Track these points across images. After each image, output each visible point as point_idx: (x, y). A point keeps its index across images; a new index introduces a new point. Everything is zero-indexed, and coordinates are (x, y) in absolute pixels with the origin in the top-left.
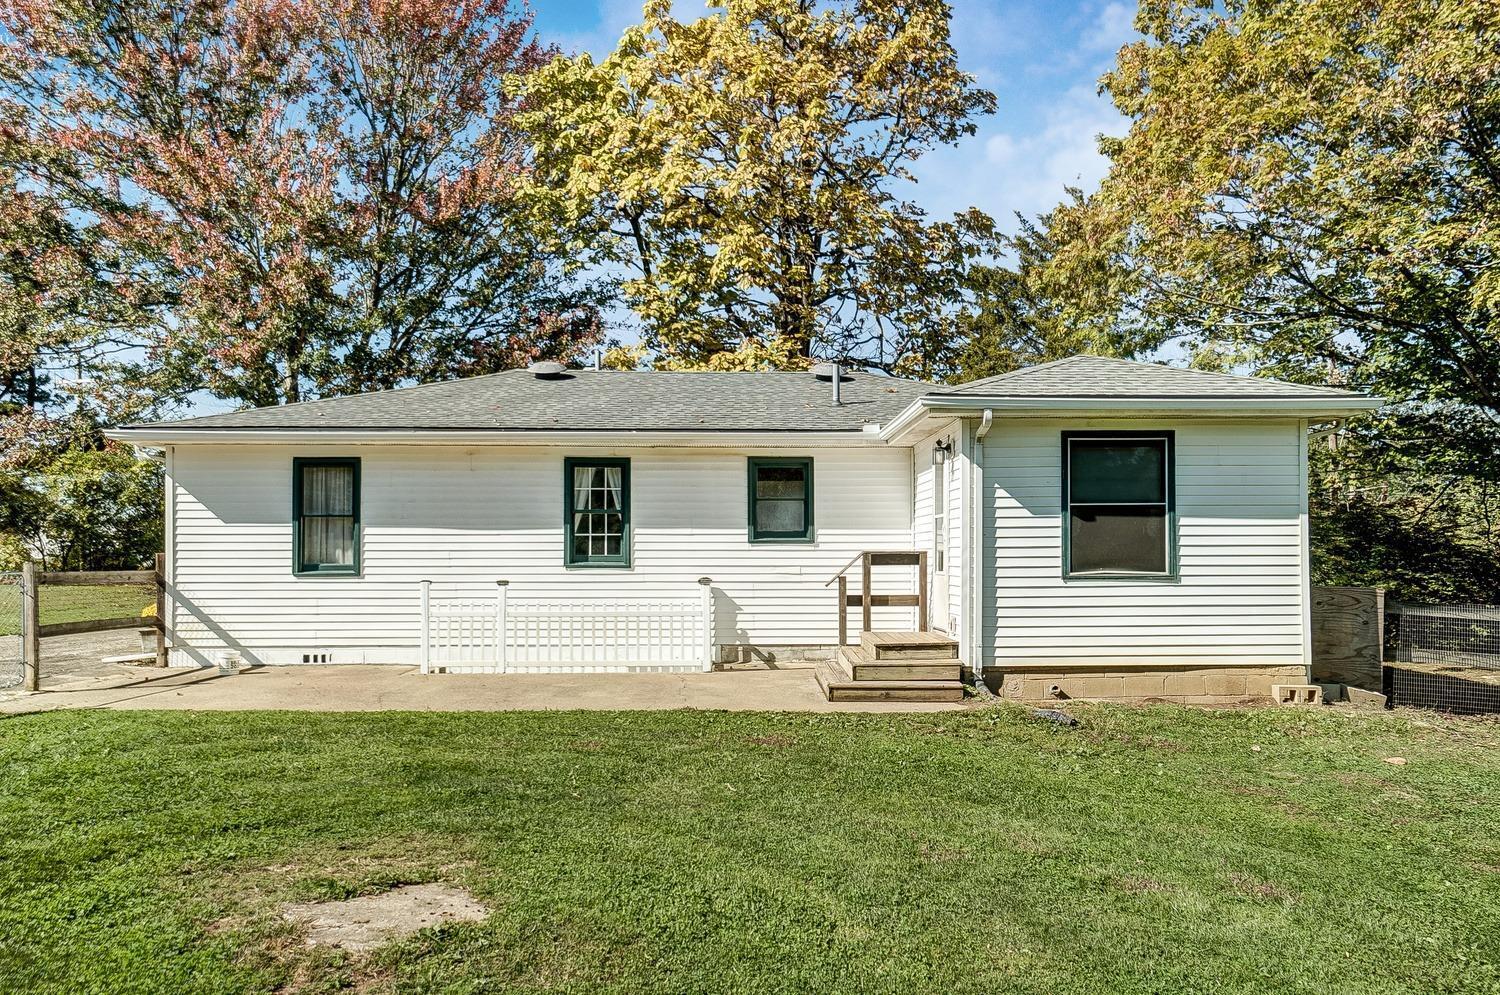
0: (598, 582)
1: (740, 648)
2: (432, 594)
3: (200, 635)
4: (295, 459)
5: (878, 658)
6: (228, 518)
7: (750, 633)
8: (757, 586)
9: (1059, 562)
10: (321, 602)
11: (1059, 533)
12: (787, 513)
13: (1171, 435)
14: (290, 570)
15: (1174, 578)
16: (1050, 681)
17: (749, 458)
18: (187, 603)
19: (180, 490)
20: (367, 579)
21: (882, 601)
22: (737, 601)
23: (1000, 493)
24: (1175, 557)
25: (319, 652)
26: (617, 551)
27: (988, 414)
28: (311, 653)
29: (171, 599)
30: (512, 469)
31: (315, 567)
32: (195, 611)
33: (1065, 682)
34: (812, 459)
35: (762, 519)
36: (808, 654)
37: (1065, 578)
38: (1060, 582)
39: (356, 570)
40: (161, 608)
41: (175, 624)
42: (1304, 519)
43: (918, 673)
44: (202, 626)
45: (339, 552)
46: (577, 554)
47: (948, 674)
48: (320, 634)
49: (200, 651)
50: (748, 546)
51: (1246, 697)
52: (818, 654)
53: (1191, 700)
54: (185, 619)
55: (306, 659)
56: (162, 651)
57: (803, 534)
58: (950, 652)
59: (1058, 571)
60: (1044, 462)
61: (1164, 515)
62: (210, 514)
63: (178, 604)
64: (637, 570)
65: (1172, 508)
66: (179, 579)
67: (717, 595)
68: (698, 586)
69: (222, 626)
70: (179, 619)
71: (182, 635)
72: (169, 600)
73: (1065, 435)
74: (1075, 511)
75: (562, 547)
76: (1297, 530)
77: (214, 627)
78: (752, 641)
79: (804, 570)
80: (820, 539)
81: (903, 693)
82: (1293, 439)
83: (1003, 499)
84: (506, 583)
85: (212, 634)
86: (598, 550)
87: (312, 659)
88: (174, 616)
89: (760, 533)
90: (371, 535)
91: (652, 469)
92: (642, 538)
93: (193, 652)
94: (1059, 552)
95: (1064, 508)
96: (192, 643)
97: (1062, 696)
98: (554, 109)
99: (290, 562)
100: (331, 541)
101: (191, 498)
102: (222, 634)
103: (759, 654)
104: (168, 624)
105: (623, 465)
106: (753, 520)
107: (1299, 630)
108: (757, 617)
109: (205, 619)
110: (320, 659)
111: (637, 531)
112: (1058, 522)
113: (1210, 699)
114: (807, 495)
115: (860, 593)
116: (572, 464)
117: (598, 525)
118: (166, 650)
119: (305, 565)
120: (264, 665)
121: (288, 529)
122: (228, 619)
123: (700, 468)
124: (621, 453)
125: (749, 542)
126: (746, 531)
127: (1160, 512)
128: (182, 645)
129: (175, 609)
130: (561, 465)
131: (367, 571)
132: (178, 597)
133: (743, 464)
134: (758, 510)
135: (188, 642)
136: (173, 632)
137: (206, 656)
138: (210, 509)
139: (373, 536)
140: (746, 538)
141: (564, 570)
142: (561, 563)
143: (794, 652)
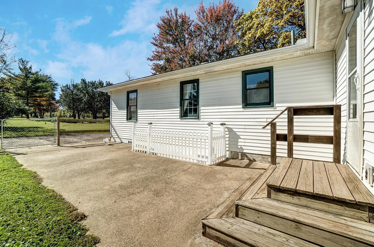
1: (240, 154)
4: (127, 92)
6: (119, 108)
7: (244, 148)
10: (131, 128)
12: (262, 94)
14: (126, 120)
17: (243, 72)
18: (113, 127)
19: (112, 101)
20: (138, 122)
22: (238, 133)
26: (196, 113)
30: (167, 88)
31: (131, 119)
34: (272, 67)
39: (136, 120)
41: (111, 132)
46: (184, 114)
48: (131, 136)
50: (242, 110)
54: (113, 130)
57: (269, 103)
62: (116, 107)
64: (201, 120)
66: (112, 121)
67: (230, 130)
68: (220, 126)
75: (179, 112)
77: (116, 133)
78: (245, 151)
80: (277, 105)
84: (151, 123)
86: (191, 113)
87: (130, 142)
89: (248, 104)
91: (206, 82)
92: (203, 110)
96: (113, 136)
99: (126, 118)
101: (114, 103)
102: (117, 135)
103: (247, 156)
105: (197, 82)
106: (245, 98)
108: (246, 141)
111: (202, 108)
114: (270, 85)
115: (286, 132)
116: (182, 84)
118: (110, 137)
119: (129, 118)
120: (123, 143)
122: (118, 131)
123: (223, 79)
124: (196, 78)
125: (243, 108)
126: (241, 103)
129: (111, 128)
130: (179, 85)
131: (138, 120)
132: (112, 125)
133: (241, 75)
134: (248, 94)
137: (115, 139)
138: (116, 105)
140: (241, 106)
141: (179, 120)
142: (179, 117)
143: (263, 158)
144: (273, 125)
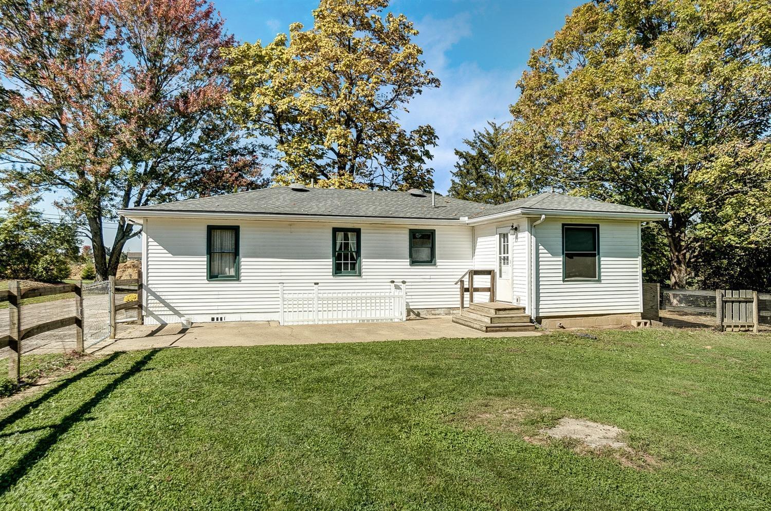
0: (347, 282)
2: (285, 288)
3: (160, 309)
4: (208, 226)
5: (496, 314)
6: (174, 254)
7: (410, 304)
8: (413, 284)
9: (561, 275)
10: (220, 293)
11: (561, 263)
12: (424, 253)
13: (598, 226)
14: (205, 278)
15: (599, 281)
16: (558, 322)
17: (410, 230)
18: (153, 294)
19: (150, 240)
20: (242, 282)
21: (477, 290)
23: (541, 247)
24: (600, 273)
25: (219, 316)
26: (354, 269)
27: (543, 217)
28: (215, 316)
29: (145, 292)
30: (309, 232)
31: (217, 277)
32: (158, 297)
33: (563, 322)
34: (435, 230)
35: (414, 256)
36: (433, 312)
37: (564, 281)
38: (562, 282)
39: (237, 277)
40: (140, 297)
41: (147, 304)
42: (640, 258)
43: (515, 320)
44: (161, 305)
45: (227, 269)
46: (337, 270)
47: (525, 320)
48: (219, 308)
49: (160, 317)
50: (409, 267)
51: (622, 325)
52: (437, 312)
53: (605, 327)
54: (153, 301)
55: (213, 319)
56: (140, 317)
57: (431, 262)
58: (522, 311)
59: (561, 278)
60: (556, 235)
61: (595, 256)
62: (165, 251)
63: (149, 294)
64: (364, 277)
65: (599, 254)
66: (149, 282)
69: (171, 304)
70: (149, 302)
71: (151, 309)
72: (144, 292)
73: (563, 225)
74: (567, 255)
75: (331, 267)
76: (638, 262)
77: (167, 305)
78: (411, 307)
79: (432, 277)
80: (438, 264)
81: (513, 328)
82: (636, 228)
83: (542, 250)
84: (317, 284)
85: (166, 309)
86: (346, 269)
87: (215, 319)
88: (147, 300)
89: (414, 262)
90: (244, 261)
91: (370, 233)
92: (366, 263)
93: (156, 317)
94: (561, 271)
95: (563, 253)
96: (156, 313)
97: (562, 327)
98: (245, 65)
99: (205, 274)
100: (223, 264)
101: (156, 243)
102: (171, 309)
103: (413, 312)
104: (144, 304)
105: (358, 232)
106: (411, 256)
107: (639, 299)
108: (413, 297)
109: (163, 302)
110: (219, 319)
111: (364, 260)
112: (561, 259)
113: (611, 326)
114: (433, 245)
115: (469, 286)
116: (335, 230)
117: (346, 258)
118: (143, 316)
119: (212, 276)
121: (205, 258)
122: (174, 301)
123: (390, 234)
124: (357, 226)
125: (410, 265)
126: (409, 260)
127: (594, 255)
128: (151, 314)
129: (147, 297)
130: (331, 231)
131: (242, 278)
132: (149, 291)
133: (407, 232)
134: (413, 252)
135: (154, 312)
136: (147, 308)
137: (163, 319)
138: (165, 249)
139: (245, 262)
140: (409, 263)
141: (332, 277)
142: (331, 274)
143: (428, 311)
144: (462, 282)
